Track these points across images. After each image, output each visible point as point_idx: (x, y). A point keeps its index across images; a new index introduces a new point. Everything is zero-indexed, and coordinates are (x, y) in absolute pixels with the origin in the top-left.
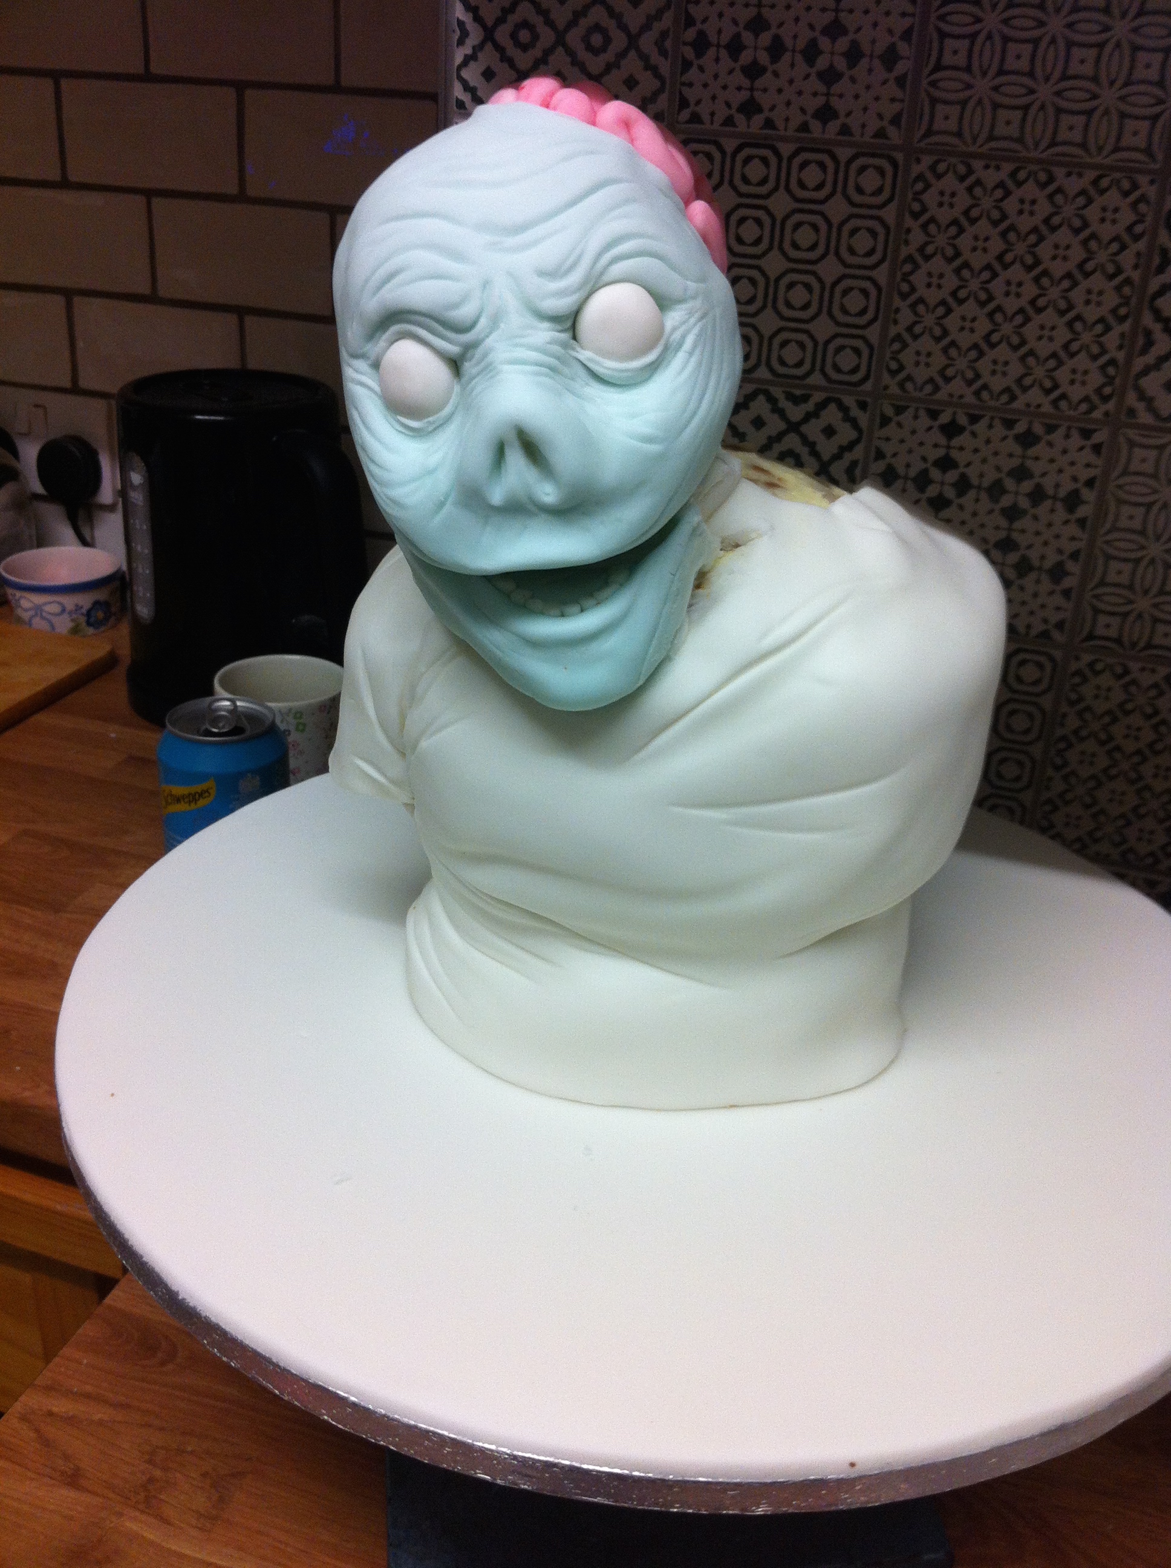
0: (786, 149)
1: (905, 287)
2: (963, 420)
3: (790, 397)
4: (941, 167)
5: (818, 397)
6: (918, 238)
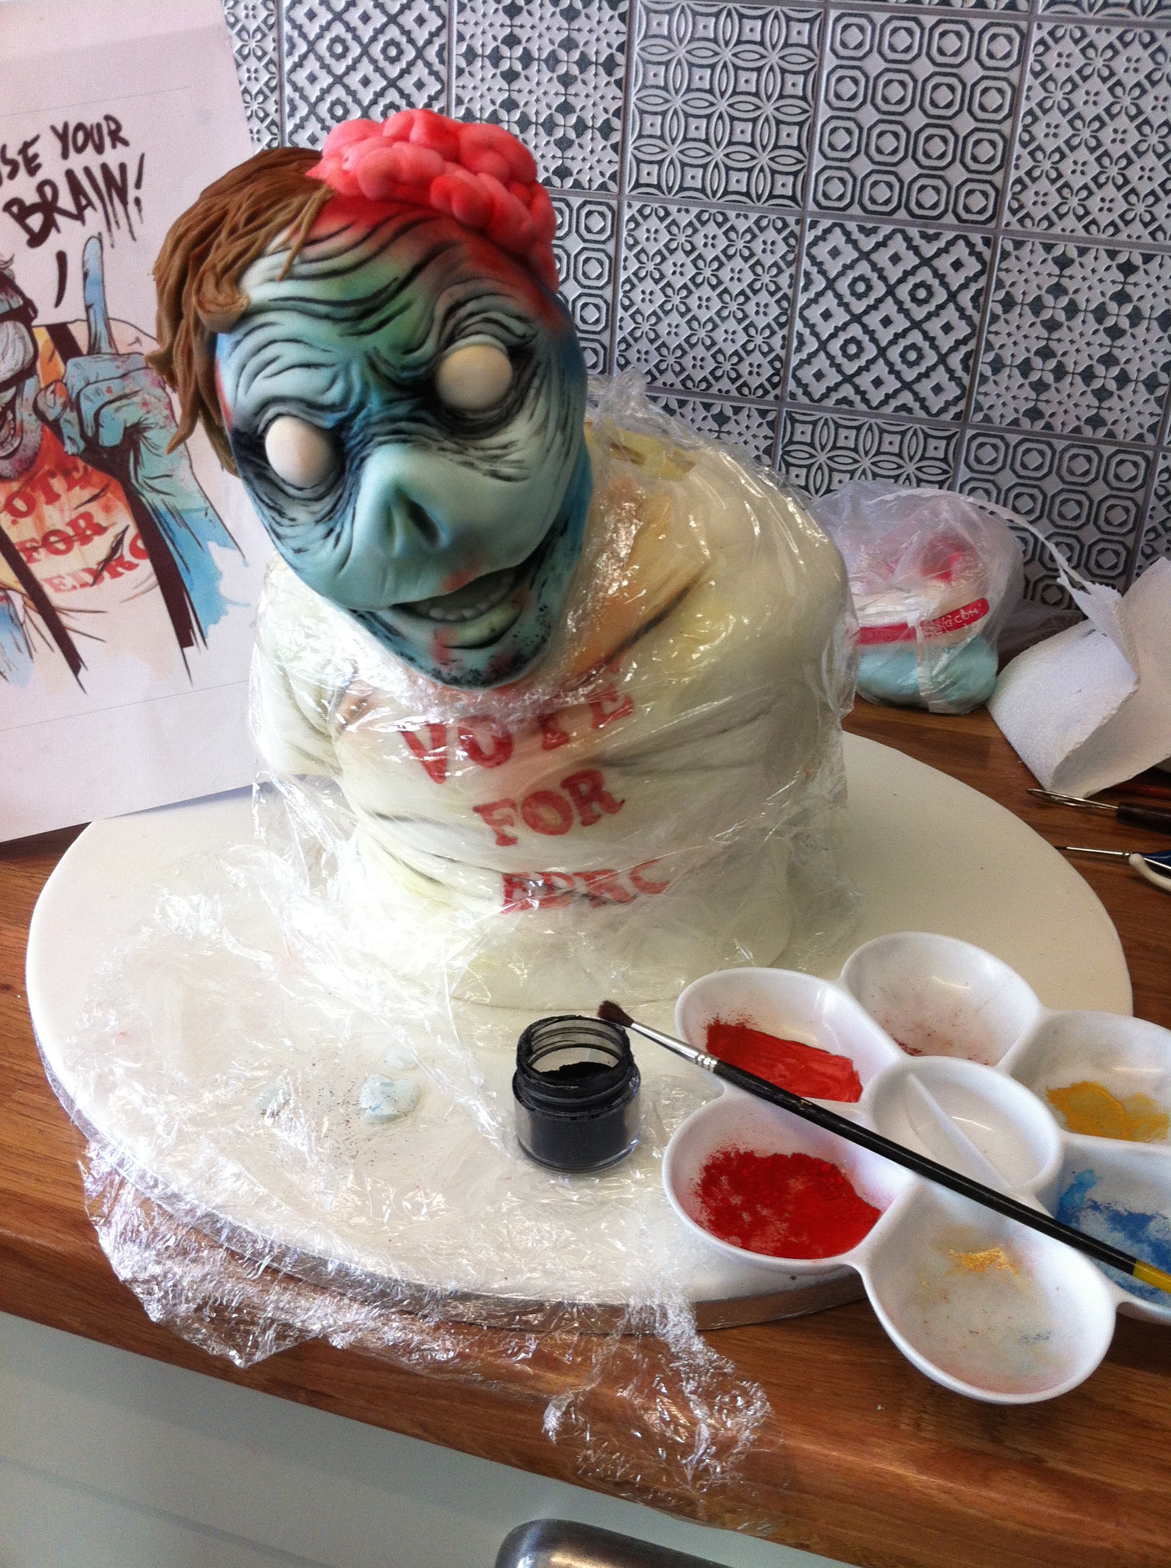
0: (929, 21)
1: (1026, 137)
2: (1073, 253)
3: (924, 236)
4: (1060, 32)
5: (949, 235)
6: (1038, 94)
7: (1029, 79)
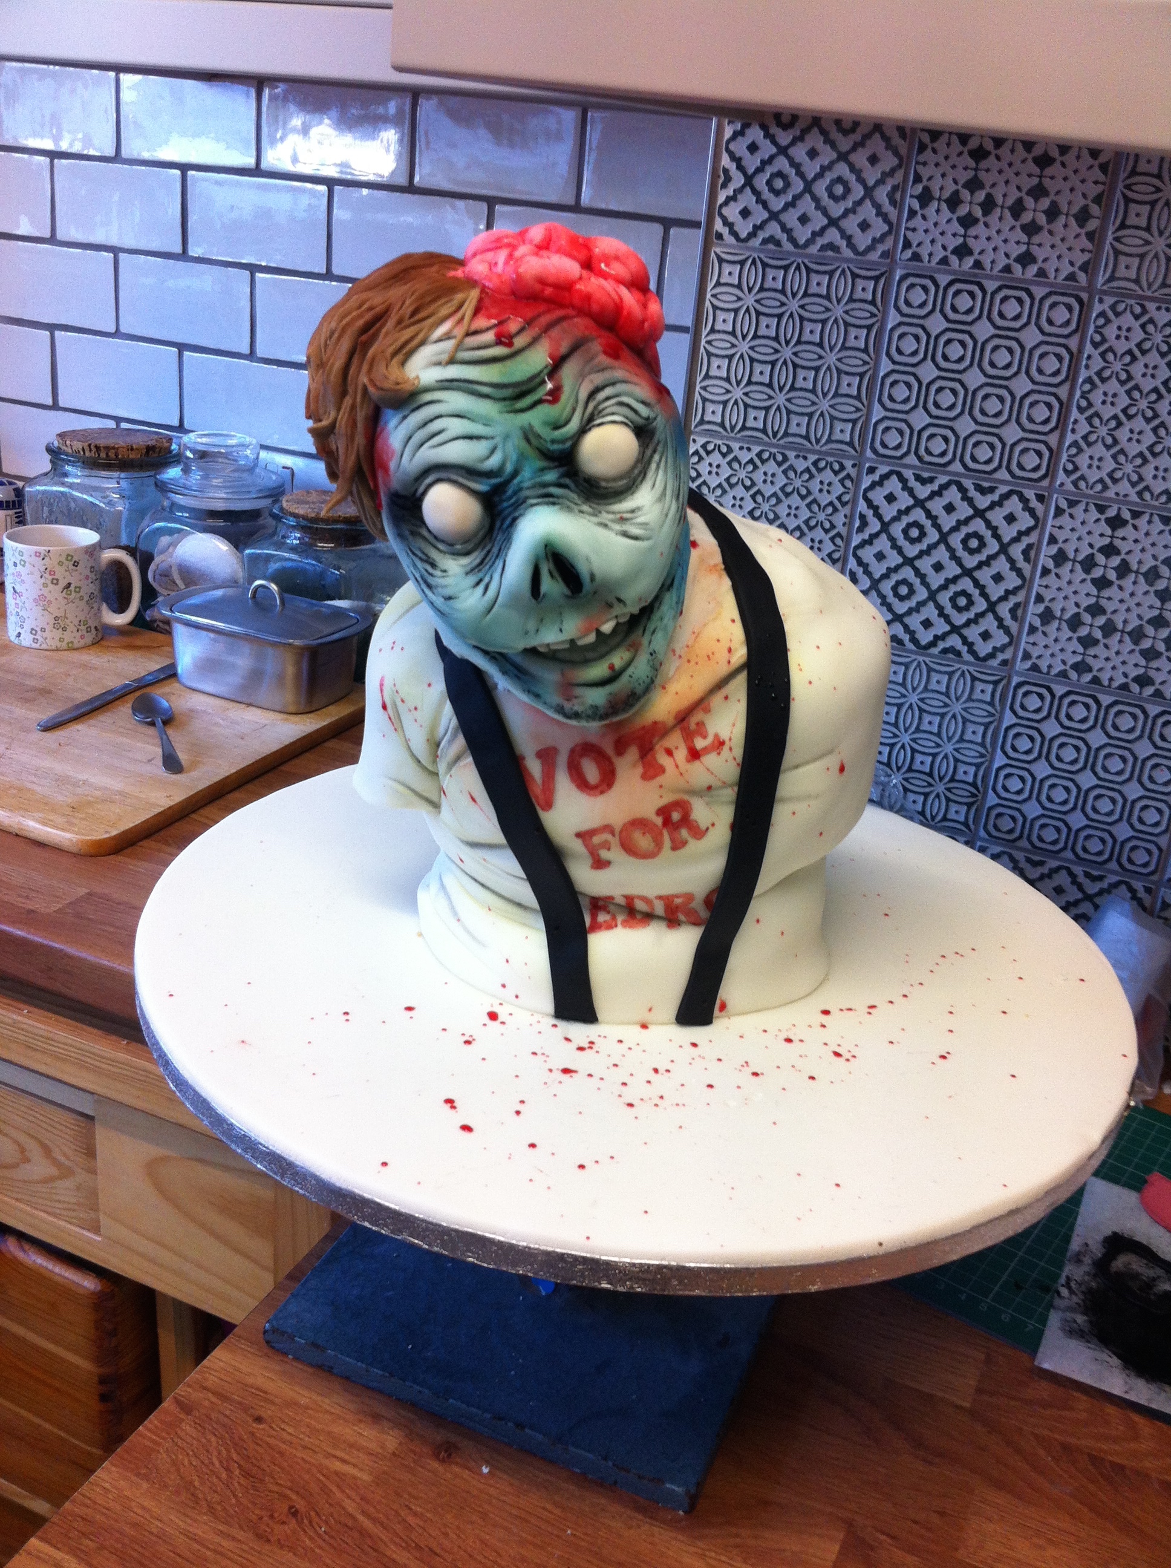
0: (991, 286)
1: (1084, 403)
2: (1126, 515)
3: (979, 488)
4: (1121, 307)
6: (1097, 363)
7: (1088, 348)
